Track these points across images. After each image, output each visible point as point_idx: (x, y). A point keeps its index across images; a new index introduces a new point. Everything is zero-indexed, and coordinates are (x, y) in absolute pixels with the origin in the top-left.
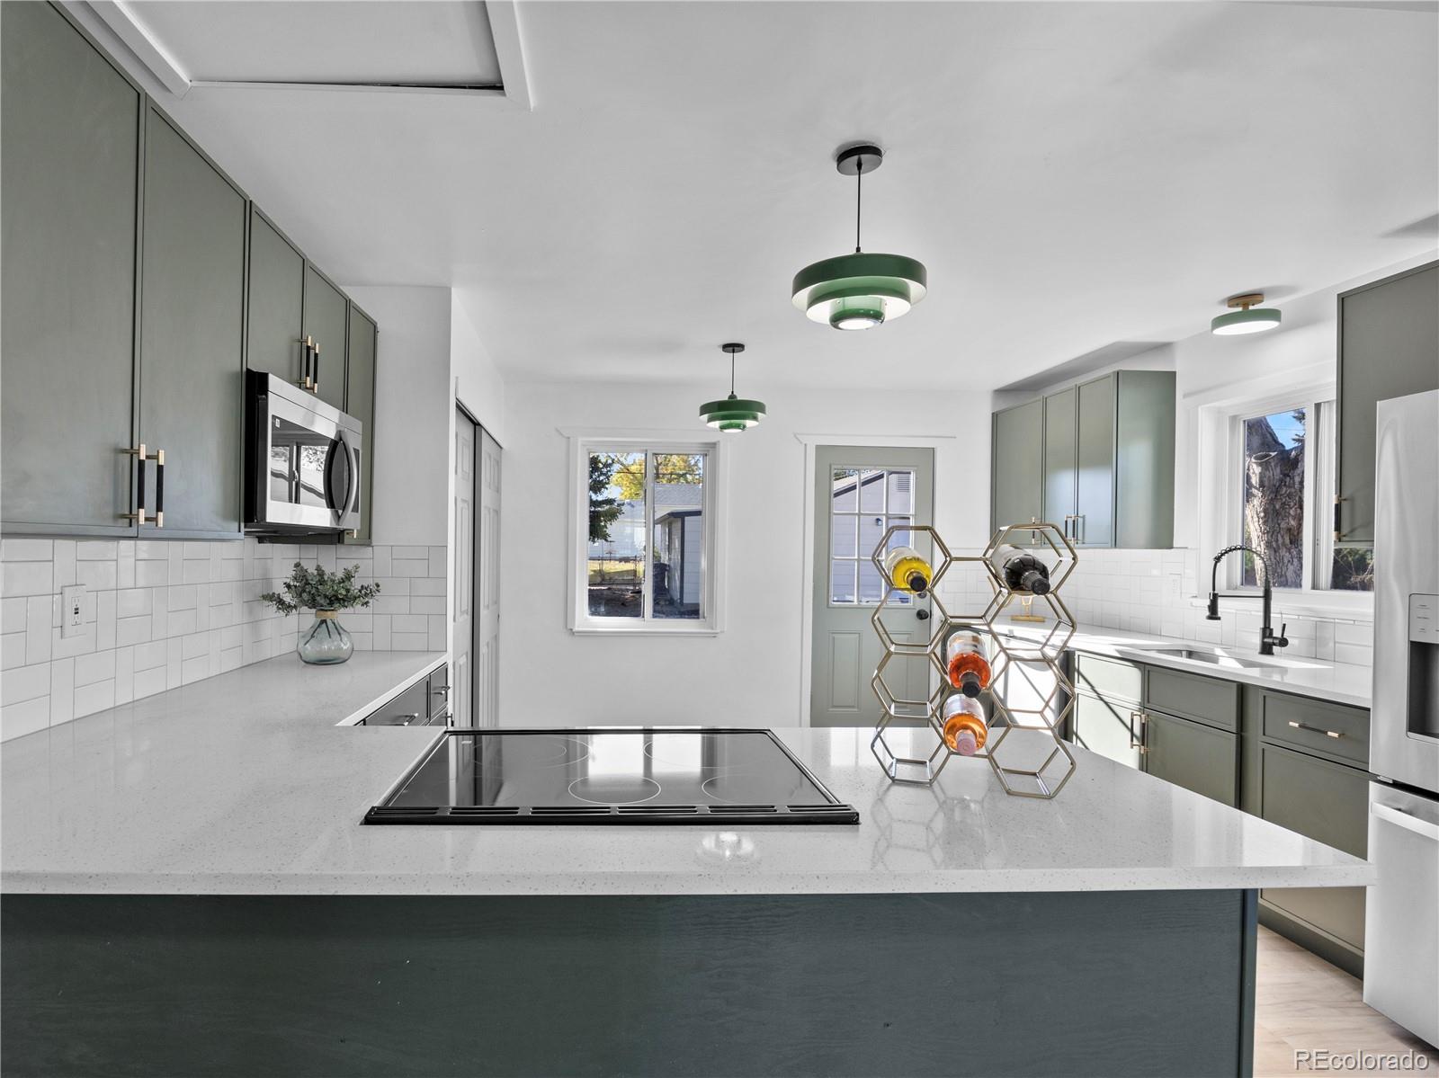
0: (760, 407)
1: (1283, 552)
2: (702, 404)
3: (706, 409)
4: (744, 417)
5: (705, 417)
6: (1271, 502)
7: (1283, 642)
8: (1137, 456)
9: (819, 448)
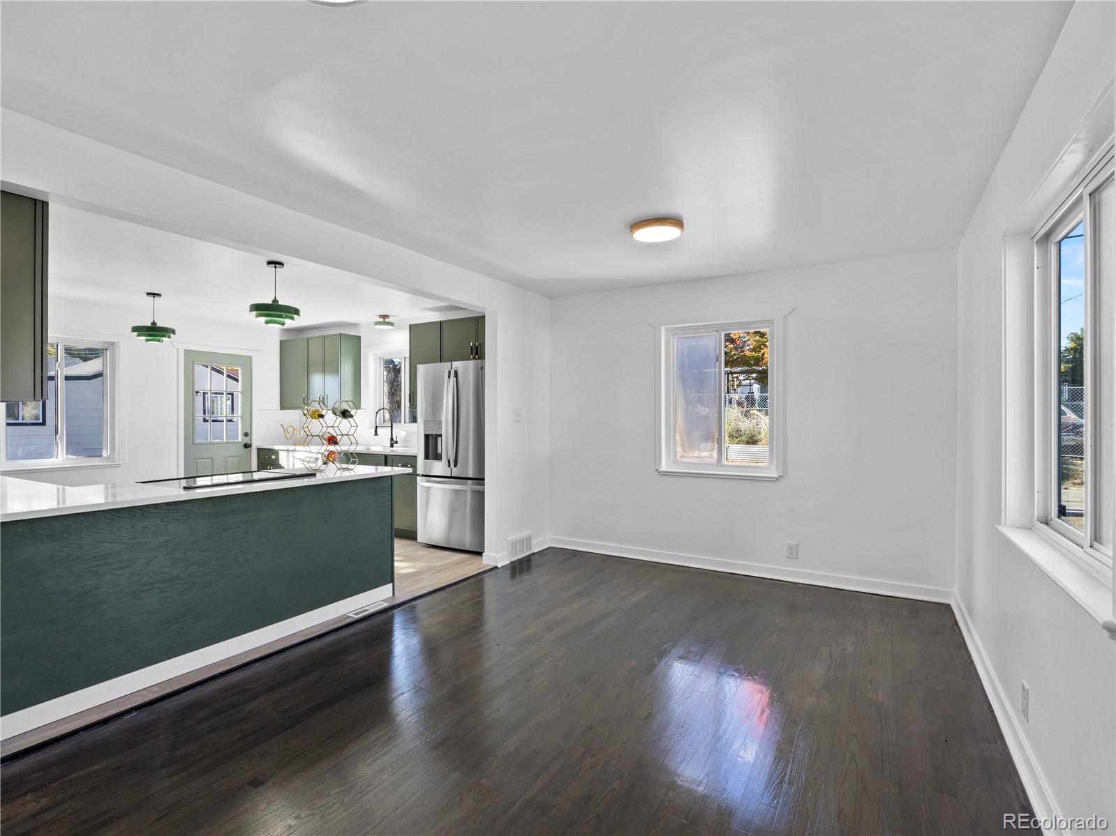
0: (173, 332)
1: (395, 412)
2: (134, 325)
3: (135, 329)
4: (164, 336)
5: (136, 333)
6: (391, 388)
7: (396, 442)
8: (347, 368)
9: (186, 351)
